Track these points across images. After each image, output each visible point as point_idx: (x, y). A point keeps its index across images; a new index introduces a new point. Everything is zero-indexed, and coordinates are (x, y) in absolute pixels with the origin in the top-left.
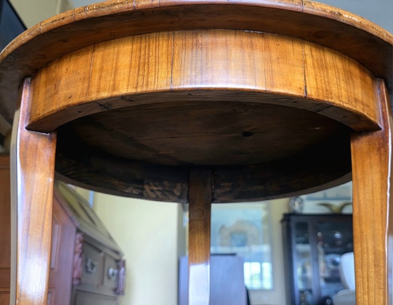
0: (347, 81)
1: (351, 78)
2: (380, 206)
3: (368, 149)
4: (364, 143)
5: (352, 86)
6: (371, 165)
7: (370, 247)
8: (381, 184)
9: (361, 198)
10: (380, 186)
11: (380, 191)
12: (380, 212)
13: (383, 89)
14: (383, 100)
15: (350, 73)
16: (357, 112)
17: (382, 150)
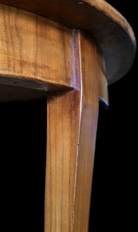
0: (10, 41)
1: (18, 36)
2: (68, 175)
3: (61, 111)
4: (58, 104)
5: (18, 46)
6: (63, 130)
7: (58, 219)
8: (70, 151)
9: (53, 165)
10: (69, 154)
11: (69, 159)
12: (68, 182)
13: (78, 42)
14: (77, 55)
15: (17, 29)
16: (24, 77)
17: (73, 112)
